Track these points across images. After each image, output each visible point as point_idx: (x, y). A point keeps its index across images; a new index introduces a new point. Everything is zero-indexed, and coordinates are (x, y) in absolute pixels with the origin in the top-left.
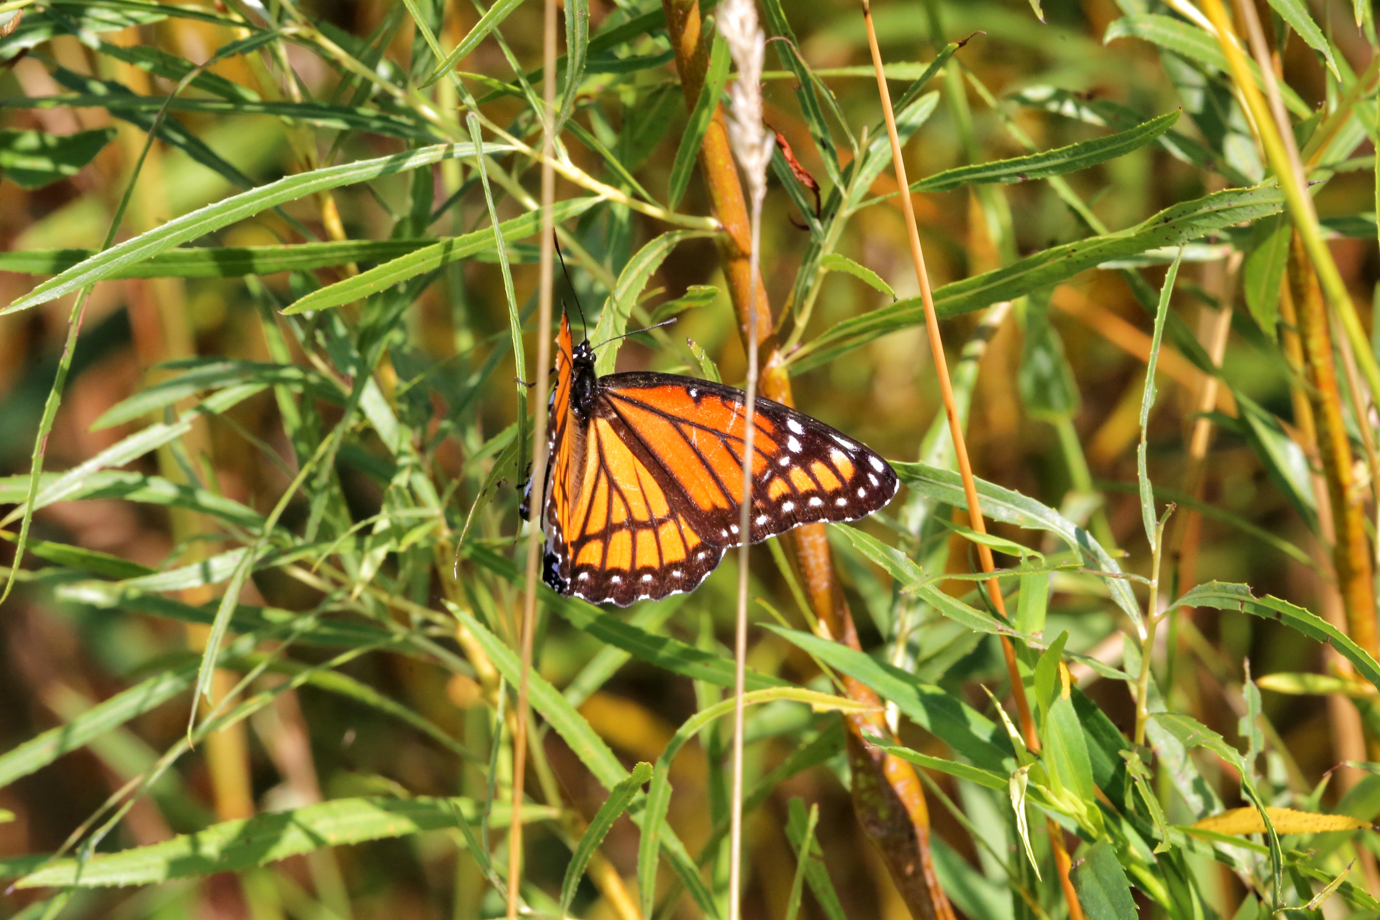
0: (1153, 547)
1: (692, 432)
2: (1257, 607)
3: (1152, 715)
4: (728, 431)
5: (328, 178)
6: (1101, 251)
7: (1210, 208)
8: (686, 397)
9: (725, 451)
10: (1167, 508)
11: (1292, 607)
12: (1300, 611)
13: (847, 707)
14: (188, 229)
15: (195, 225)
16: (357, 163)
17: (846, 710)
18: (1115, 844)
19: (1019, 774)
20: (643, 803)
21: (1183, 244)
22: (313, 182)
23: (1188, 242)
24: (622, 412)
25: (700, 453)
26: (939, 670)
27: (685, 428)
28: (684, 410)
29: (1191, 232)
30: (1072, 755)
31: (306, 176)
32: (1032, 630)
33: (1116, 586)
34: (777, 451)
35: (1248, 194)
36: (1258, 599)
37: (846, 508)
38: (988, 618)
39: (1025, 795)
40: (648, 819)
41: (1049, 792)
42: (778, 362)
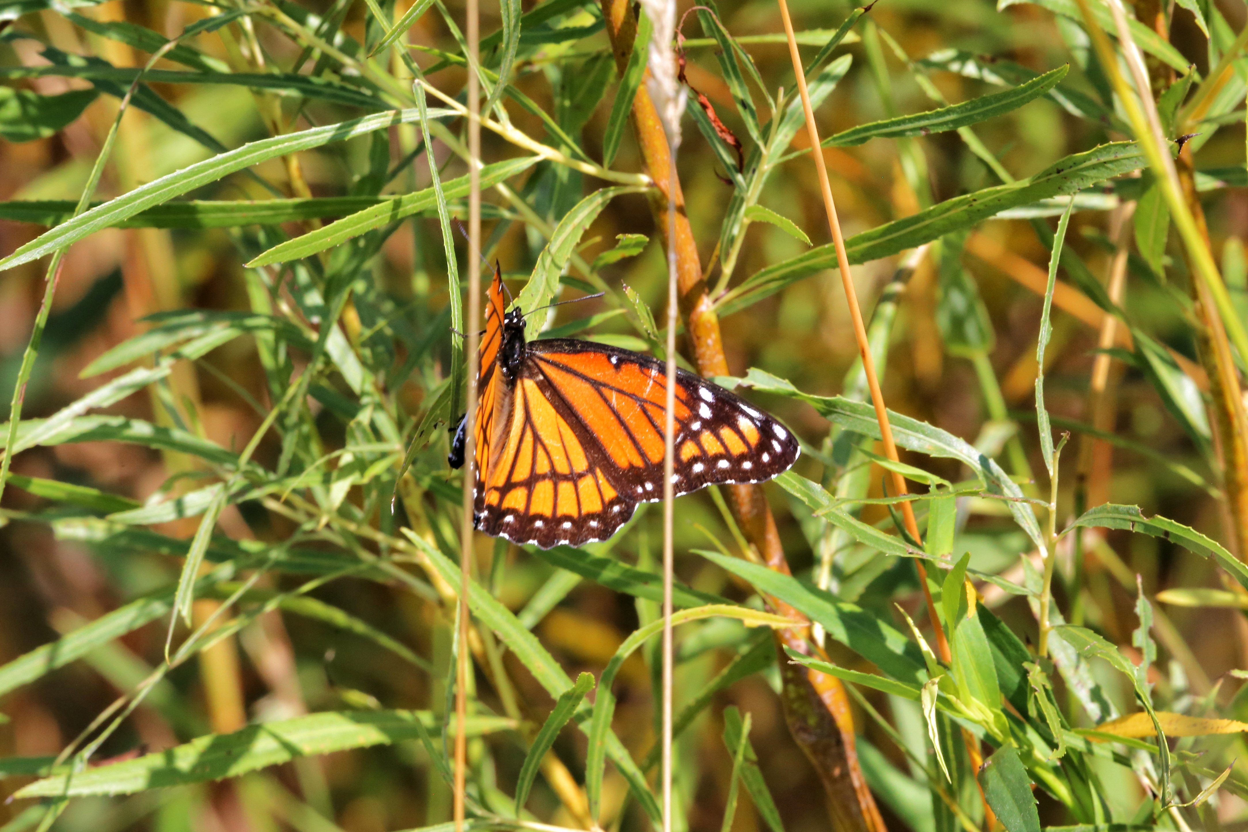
0: (1051, 473)
1: (612, 396)
2: (1146, 527)
3: (1053, 627)
4: (645, 396)
5: (286, 144)
6: (999, 200)
7: (1098, 160)
8: (607, 363)
9: (642, 415)
10: (1062, 436)
11: (1178, 526)
12: (1185, 529)
13: (776, 622)
14: (158, 193)
15: (164, 190)
16: (314, 129)
17: (774, 625)
18: (1020, 747)
19: (930, 685)
20: (589, 713)
21: (1075, 193)
22: (273, 148)
23: (1078, 191)
24: (548, 374)
25: (619, 415)
26: (859, 586)
27: (606, 391)
28: (605, 375)
29: (1081, 182)
30: (979, 667)
31: (266, 143)
32: (941, 553)
33: (1019, 510)
34: (689, 417)
35: (1133, 147)
36: (1148, 520)
37: (751, 471)
38: (899, 542)
39: (936, 704)
40: (594, 728)
41: (958, 701)
42: (708, 306)
